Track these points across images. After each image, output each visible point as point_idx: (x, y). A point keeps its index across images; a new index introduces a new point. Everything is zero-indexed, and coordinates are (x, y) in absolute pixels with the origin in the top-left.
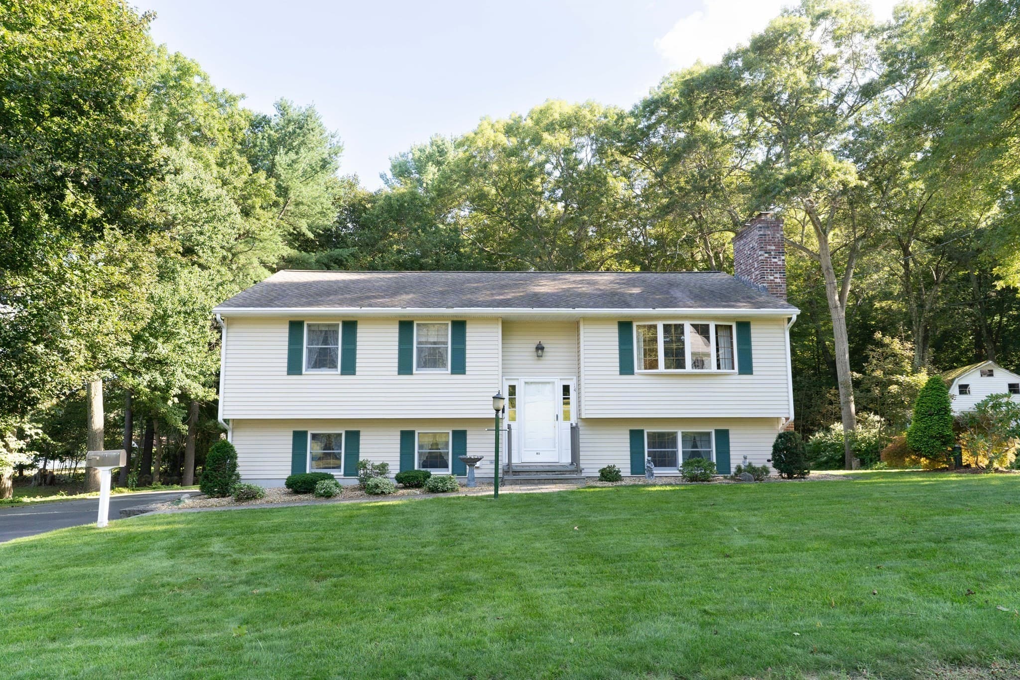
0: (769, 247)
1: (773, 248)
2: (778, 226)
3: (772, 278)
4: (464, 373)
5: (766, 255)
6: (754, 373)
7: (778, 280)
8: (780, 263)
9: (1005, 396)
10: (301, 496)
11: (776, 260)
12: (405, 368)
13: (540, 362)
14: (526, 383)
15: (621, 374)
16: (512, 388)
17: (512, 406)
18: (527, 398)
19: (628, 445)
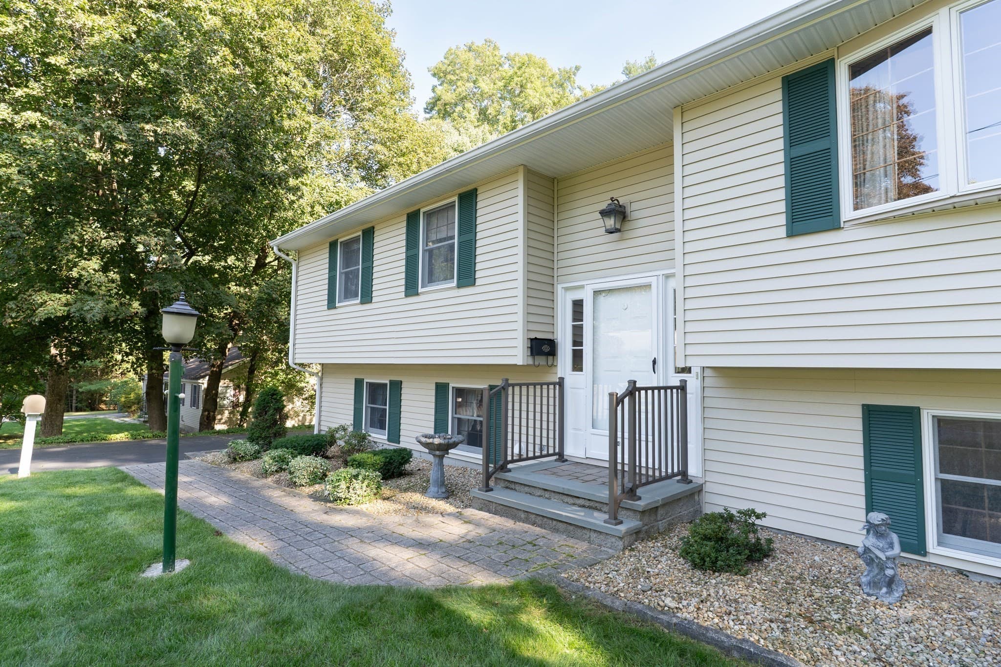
4: (474, 283)
12: (411, 287)
13: (627, 243)
14: (597, 293)
15: (791, 234)
16: (578, 306)
17: (578, 340)
18: (603, 327)
19: (860, 450)
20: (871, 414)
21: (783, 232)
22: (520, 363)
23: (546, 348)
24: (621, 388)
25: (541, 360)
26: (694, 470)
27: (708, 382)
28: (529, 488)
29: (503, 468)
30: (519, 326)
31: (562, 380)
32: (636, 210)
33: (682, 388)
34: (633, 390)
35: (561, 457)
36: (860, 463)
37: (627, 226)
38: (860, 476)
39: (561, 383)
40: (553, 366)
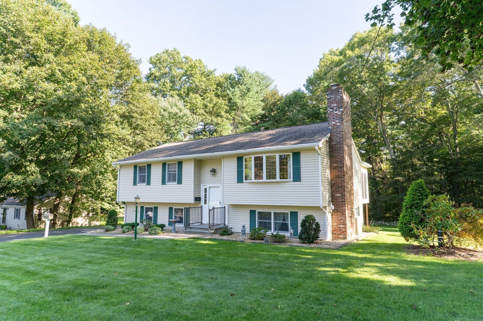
0: (332, 105)
1: (335, 105)
2: (338, 91)
3: (334, 123)
4: (182, 184)
5: (331, 110)
6: (302, 181)
7: (338, 124)
8: (339, 113)
11: (337, 112)
12: (163, 182)
13: (215, 177)
14: (209, 187)
15: (238, 183)
16: (206, 189)
17: (205, 197)
18: (211, 194)
19: (249, 217)
20: (251, 211)
21: (236, 182)
22: (192, 202)
23: (198, 199)
24: (211, 208)
25: (197, 202)
26: (226, 223)
27: (229, 206)
28: (194, 228)
29: (189, 225)
30: (193, 195)
31: (202, 206)
32: (218, 170)
33: (225, 207)
34: (213, 208)
35: (201, 223)
36: (249, 219)
37: (216, 174)
38: (249, 222)
39: (202, 207)
40: (200, 203)
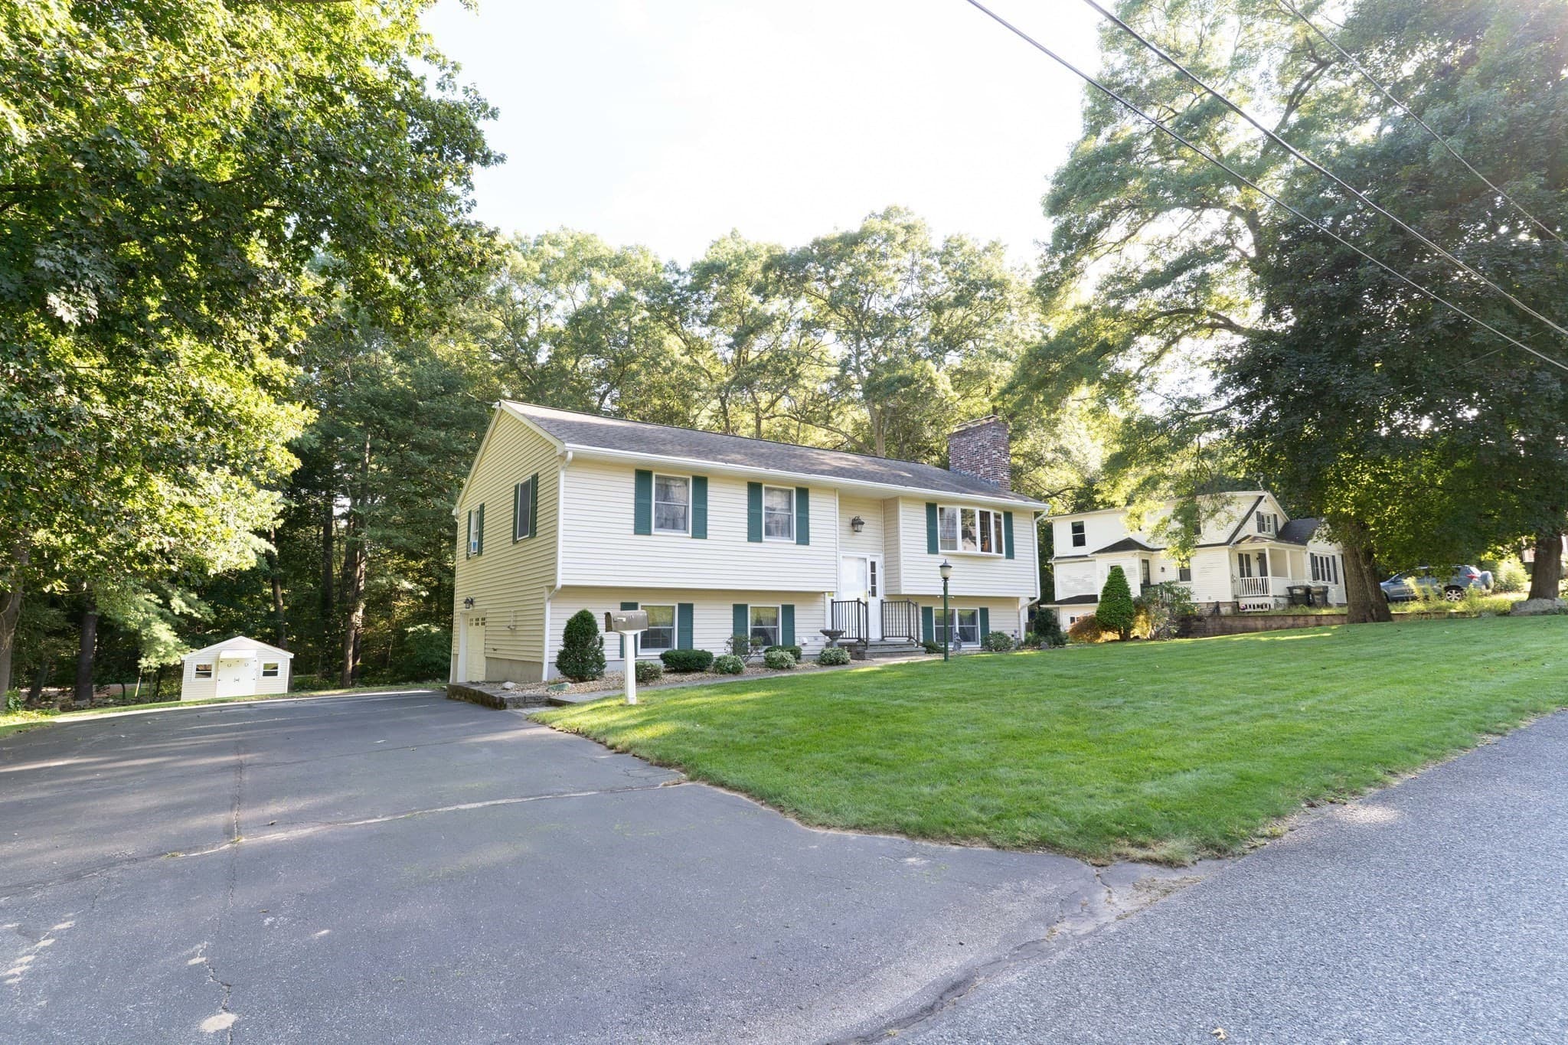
4: (807, 544)
6: (1015, 558)
9: (1176, 582)
10: (690, 676)
12: (754, 535)
15: (928, 553)
19: (921, 622)
21: (926, 551)
36: (921, 625)
38: (921, 629)
